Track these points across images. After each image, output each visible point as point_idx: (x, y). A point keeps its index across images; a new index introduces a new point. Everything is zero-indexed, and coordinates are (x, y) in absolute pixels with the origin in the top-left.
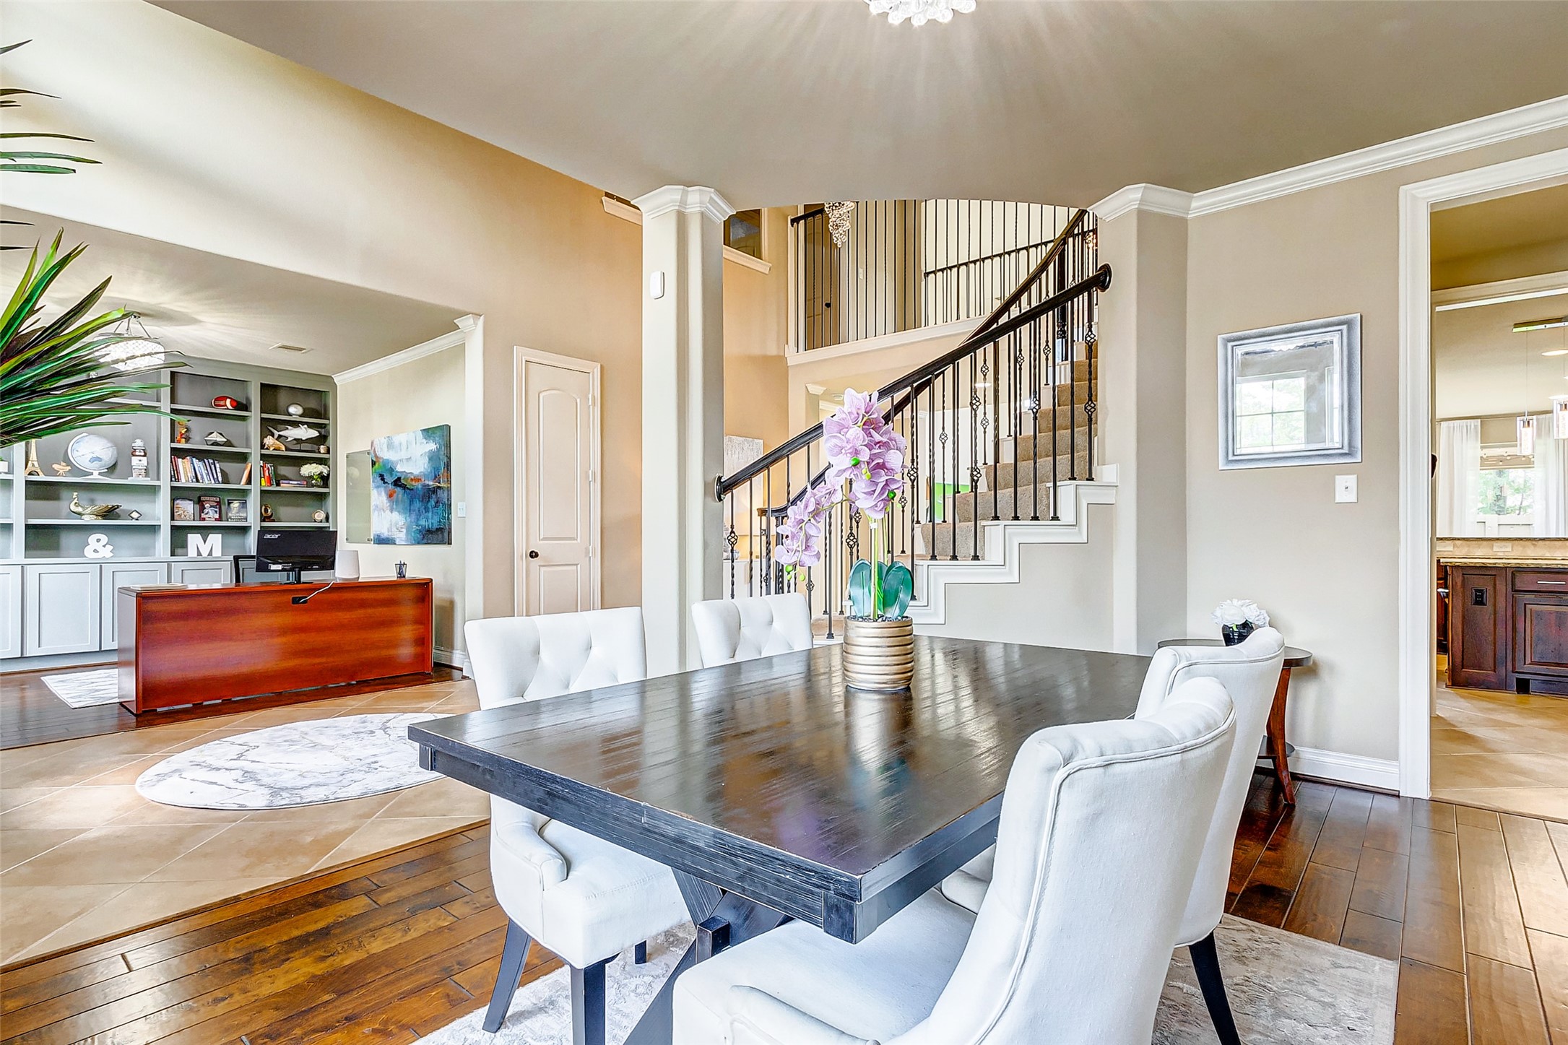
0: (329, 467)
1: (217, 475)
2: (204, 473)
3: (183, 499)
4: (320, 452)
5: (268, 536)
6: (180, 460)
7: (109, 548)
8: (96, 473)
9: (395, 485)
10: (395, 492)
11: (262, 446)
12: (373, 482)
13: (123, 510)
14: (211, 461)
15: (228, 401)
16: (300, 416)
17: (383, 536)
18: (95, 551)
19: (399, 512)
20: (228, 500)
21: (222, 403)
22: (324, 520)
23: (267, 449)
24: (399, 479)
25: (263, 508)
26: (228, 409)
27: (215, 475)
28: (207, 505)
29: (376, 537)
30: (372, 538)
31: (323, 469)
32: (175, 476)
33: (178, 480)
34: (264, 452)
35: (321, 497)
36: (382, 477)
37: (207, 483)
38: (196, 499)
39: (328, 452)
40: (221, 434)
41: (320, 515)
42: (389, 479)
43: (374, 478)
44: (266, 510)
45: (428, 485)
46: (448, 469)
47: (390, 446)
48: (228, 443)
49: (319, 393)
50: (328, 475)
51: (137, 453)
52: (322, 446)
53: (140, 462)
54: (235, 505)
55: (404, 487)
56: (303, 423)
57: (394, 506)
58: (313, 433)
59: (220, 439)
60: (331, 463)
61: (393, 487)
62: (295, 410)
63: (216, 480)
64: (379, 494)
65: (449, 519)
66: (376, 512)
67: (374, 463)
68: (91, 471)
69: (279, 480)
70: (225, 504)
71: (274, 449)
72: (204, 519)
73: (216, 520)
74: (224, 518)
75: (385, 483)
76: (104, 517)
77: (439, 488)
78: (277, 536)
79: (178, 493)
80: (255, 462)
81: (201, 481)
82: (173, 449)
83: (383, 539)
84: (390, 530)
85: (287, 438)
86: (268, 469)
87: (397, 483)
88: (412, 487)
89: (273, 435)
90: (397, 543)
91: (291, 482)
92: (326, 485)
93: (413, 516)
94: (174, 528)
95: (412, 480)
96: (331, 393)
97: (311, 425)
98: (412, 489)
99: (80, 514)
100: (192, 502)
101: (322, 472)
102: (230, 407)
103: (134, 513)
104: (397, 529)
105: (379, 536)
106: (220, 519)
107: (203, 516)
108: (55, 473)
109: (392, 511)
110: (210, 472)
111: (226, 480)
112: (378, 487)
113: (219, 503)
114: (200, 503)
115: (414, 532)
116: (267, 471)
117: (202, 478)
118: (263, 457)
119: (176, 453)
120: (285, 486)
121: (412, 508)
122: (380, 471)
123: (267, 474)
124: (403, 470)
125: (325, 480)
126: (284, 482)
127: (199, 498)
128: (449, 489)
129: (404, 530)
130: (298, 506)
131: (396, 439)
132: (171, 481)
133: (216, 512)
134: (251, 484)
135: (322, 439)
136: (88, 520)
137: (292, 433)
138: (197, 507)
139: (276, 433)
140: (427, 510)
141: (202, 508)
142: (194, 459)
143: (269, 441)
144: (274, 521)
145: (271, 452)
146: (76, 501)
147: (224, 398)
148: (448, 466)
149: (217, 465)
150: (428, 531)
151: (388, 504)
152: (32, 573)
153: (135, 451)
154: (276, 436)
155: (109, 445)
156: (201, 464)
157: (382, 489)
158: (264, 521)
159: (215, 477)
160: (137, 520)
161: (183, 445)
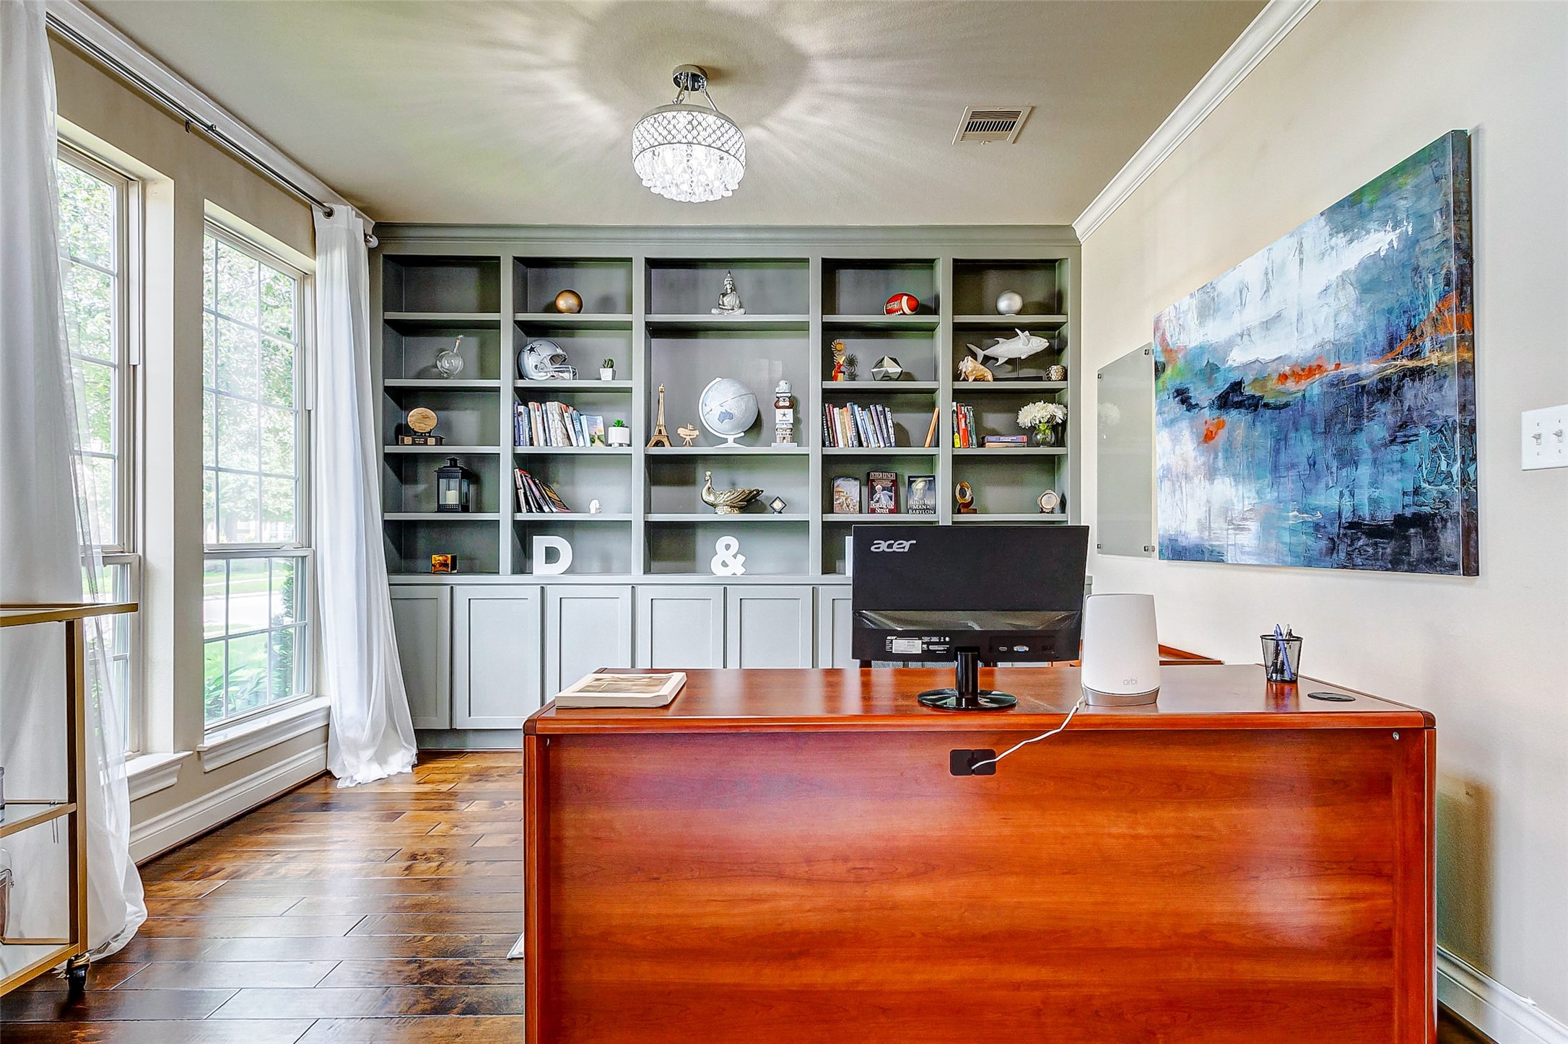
0: (1066, 407)
1: (888, 432)
2: (870, 428)
3: (847, 477)
4: (1049, 379)
5: (883, 546)
6: (836, 410)
7: (741, 558)
8: (731, 443)
9: (1220, 408)
10: (1221, 425)
11: (956, 376)
12: (1160, 413)
13: (767, 498)
14: (879, 408)
15: (905, 298)
16: (1019, 313)
17: (1183, 542)
18: (724, 564)
19: (1236, 477)
20: (909, 477)
21: (895, 305)
22: (1057, 509)
23: (964, 380)
24: (1237, 386)
25: (958, 487)
26: (904, 314)
27: (885, 431)
28: (878, 487)
29: (1166, 542)
30: (1155, 543)
31: (1058, 412)
32: (828, 437)
33: (834, 443)
34: (961, 385)
35: (1050, 465)
36: (1183, 396)
37: (875, 447)
38: (864, 478)
39: (1065, 378)
40: (895, 360)
41: (1050, 501)
42: (1204, 395)
43: (1161, 403)
44: (963, 493)
45: (1356, 377)
46: (1461, 294)
47: (1209, 306)
48: (906, 376)
49: (1050, 265)
50: (1064, 423)
51: (781, 404)
52: (1054, 367)
53: (784, 418)
54: (919, 485)
55: (1254, 405)
56: (1024, 327)
57: (1220, 463)
58: (1039, 344)
59: (894, 369)
60: (1068, 398)
61: (1216, 413)
62: (1009, 304)
63: (887, 441)
64: (1176, 440)
65: (1469, 482)
66: (1167, 485)
67: (1159, 369)
68: (725, 437)
69: (983, 438)
70: (904, 483)
71: (975, 380)
72: (873, 511)
73: (891, 511)
74: (903, 508)
75: (1190, 407)
76: (743, 510)
77: (1417, 374)
78: (907, 544)
79: (834, 466)
80: (945, 403)
81: (865, 444)
82: (825, 392)
83: (1185, 548)
84: (1205, 525)
85: (997, 360)
86: (965, 416)
87: (1233, 397)
88: (1284, 400)
89: (974, 356)
90: (1229, 557)
91: (1002, 439)
92: (1060, 442)
93: (1289, 485)
94: (827, 526)
95: (1283, 377)
96: (1069, 259)
97: (1034, 329)
98: (1286, 405)
99: (713, 505)
100: (857, 483)
101: (1053, 417)
102: (906, 310)
103: (777, 501)
104: (1231, 522)
105: (1173, 540)
106: (896, 510)
107: (873, 505)
108: (681, 442)
109: (1211, 474)
110: (877, 428)
111: (902, 437)
112: (1170, 423)
113: (895, 483)
114: (869, 482)
115: (1293, 531)
116: (963, 420)
117: (867, 439)
118: (958, 395)
119: (832, 398)
120: (994, 447)
121: (1283, 458)
122: (1177, 383)
123: (963, 426)
124: (1252, 358)
125: (1059, 430)
126: (993, 438)
127: (868, 474)
128: (1467, 371)
129: (1253, 526)
130: (1014, 483)
131: (1227, 285)
132: (824, 445)
133: (891, 497)
134: (939, 446)
135: (1053, 354)
136: (724, 514)
137: (1006, 349)
138: (865, 490)
139: (981, 354)
140: (1347, 459)
141: (872, 492)
142: (856, 407)
143: (968, 365)
144: (975, 512)
145: (970, 385)
146: (708, 484)
147: (898, 297)
148: (1463, 284)
149: (889, 415)
150: (1352, 525)
151: (1201, 460)
152: (644, 595)
153: (778, 401)
154: (980, 358)
155: (743, 392)
156: (865, 414)
157: (1184, 425)
158: (959, 512)
159: (886, 436)
160: (780, 512)
161: (841, 383)
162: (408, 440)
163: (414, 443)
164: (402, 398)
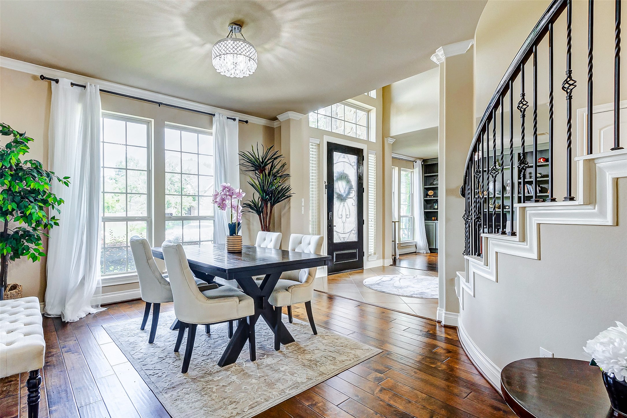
2: (532, 190)
15: (542, 158)
37: (533, 194)
51: (508, 185)
53: (509, 188)
81: (530, 193)
82: (519, 182)
102: (542, 162)
103: (507, 206)
132: (518, 194)
142: (528, 185)
146: (491, 203)
160: (508, 209)
162: (428, 197)
163: (429, 197)
164: (427, 190)
